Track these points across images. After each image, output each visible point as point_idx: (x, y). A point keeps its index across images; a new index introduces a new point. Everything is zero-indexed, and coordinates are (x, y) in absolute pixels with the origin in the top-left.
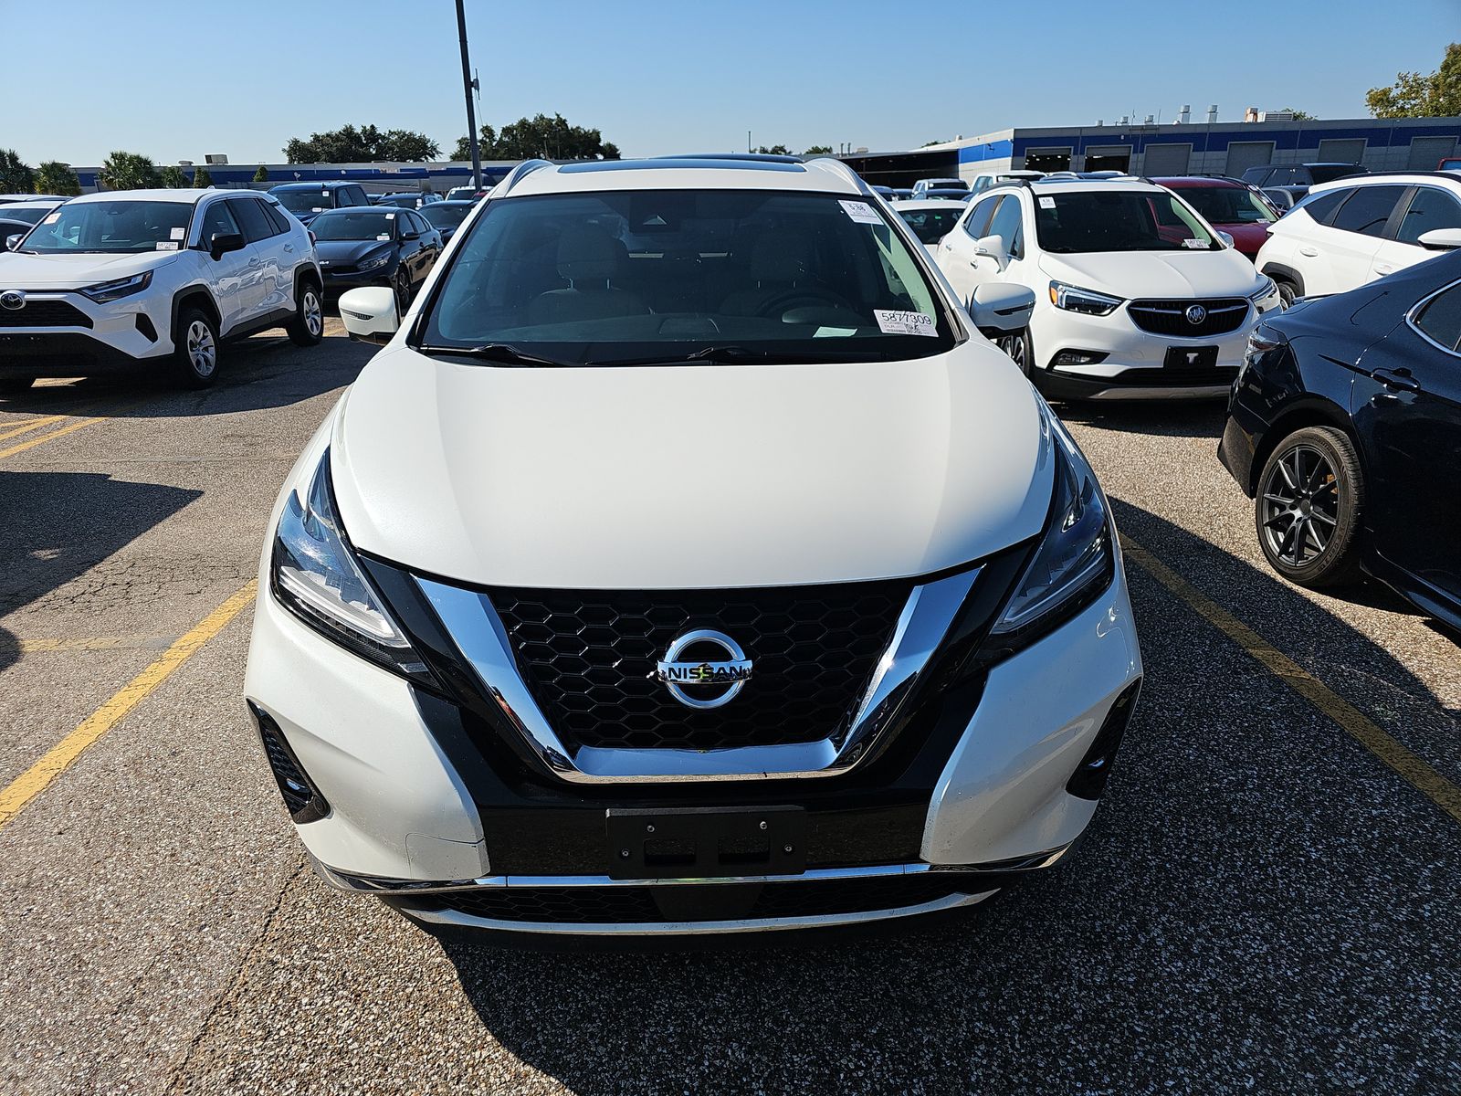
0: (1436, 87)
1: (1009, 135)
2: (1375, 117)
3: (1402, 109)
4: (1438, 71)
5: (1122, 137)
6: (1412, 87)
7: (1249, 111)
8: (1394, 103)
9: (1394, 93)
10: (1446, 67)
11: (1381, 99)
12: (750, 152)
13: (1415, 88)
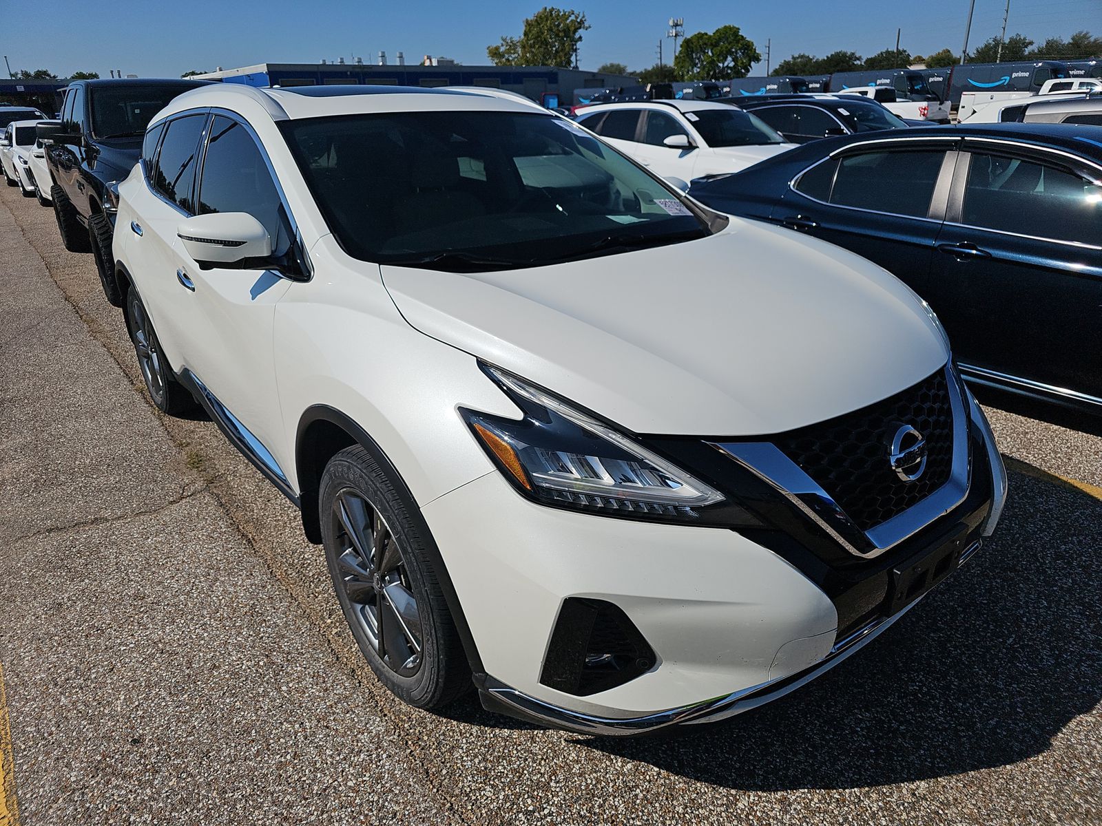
0: (523, 47)
1: (263, 69)
2: (495, 65)
3: (508, 60)
4: (523, 37)
5: (349, 73)
6: (510, 46)
7: (426, 57)
8: (503, 56)
9: (502, 49)
10: (526, 34)
11: (495, 53)
12: (11, 75)
13: (512, 47)
